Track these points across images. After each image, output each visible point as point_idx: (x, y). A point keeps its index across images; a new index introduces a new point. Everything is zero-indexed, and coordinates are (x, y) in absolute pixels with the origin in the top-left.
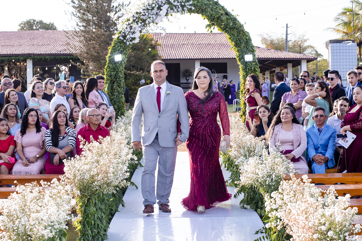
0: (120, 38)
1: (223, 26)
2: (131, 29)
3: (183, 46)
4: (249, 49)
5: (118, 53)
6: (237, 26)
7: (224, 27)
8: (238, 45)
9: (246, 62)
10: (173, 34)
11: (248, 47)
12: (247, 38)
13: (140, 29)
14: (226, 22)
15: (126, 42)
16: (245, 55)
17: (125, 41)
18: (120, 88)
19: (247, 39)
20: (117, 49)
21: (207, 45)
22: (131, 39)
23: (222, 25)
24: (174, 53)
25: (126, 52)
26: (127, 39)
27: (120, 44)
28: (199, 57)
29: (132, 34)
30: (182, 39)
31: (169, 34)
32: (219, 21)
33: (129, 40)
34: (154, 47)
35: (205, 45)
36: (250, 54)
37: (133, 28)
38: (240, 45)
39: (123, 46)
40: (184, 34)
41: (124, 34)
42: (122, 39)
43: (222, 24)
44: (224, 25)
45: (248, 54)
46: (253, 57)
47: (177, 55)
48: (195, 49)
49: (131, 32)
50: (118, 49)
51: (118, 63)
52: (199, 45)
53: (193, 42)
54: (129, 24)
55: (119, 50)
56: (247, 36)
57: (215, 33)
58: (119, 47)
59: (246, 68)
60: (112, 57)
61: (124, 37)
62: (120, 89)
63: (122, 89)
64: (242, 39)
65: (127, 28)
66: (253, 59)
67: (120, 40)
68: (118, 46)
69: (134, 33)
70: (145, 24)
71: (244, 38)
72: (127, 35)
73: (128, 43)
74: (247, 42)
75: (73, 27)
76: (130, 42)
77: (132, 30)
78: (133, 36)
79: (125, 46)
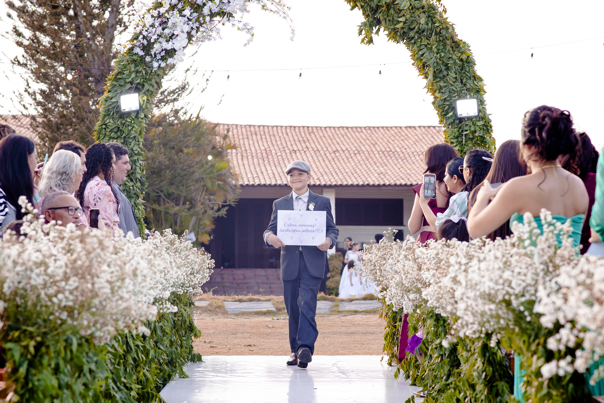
0: (135, 51)
1: (401, 25)
2: (163, 29)
3: (293, 154)
4: (468, 86)
5: (129, 91)
6: (437, 24)
7: (402, 28)
8: (441, 75)
9: (461, 120)
10: (268, 127)
11: (464, 81)
12: (464, 57)
13: (187, 28)
14: (408, 16)
15: (151, 62)
16: (458, 99)
17: (148, 59)
18: (132, 180)
19: (461, 60)
20: (128, 80)
21: (353, 155)
22: (163, 54)
23: (399, 22)
24: (270, 172)
25: (151, 89)
26: (153, 53)
27: (136, 66)
28: (332, 180)
29: (167, 41)
30: (291, 139)
31: (259, 126)
32: (392, 11)
33: (159, 57)
34: (219, 153)
35: (347, 155)
36: (471, 97)
37: (170, 24)
38: (445, 73)
39: (144, 72)
40: (295, 127)
41: (145, 42)
42: (141, 53)
43: (400, 19)
44: (405, 23)
45: (465, 97)
46: (479, 105)
47: (277, 176)
48: (322, 163)
49: (165, 37)
50: (130, 80)
51: (128, 114)
52: (333, 154)
53: (319, 146)
54: (159, 16)
55: (131, 83)
56: (462, 53)
57: (374, 128)
58: (133, 75)
59: (460, 135)
60: (113, 100)
61: (147, 48)
62: (131, 184)
63: (139, 184)
64: (451, 58)
65: (153, 26)
66: (479, 111)
67: (135, 57)
68: (131, 73)
69: (172, 37)
70: (201, 14)
71: (454, 57)
72: (154, 43)
73: (155, 65)
74: (462, 68)
75: (17, 93)
76: (160, 62)
77: (167, 31)
78: (169, 46)
79: (146, 73)
